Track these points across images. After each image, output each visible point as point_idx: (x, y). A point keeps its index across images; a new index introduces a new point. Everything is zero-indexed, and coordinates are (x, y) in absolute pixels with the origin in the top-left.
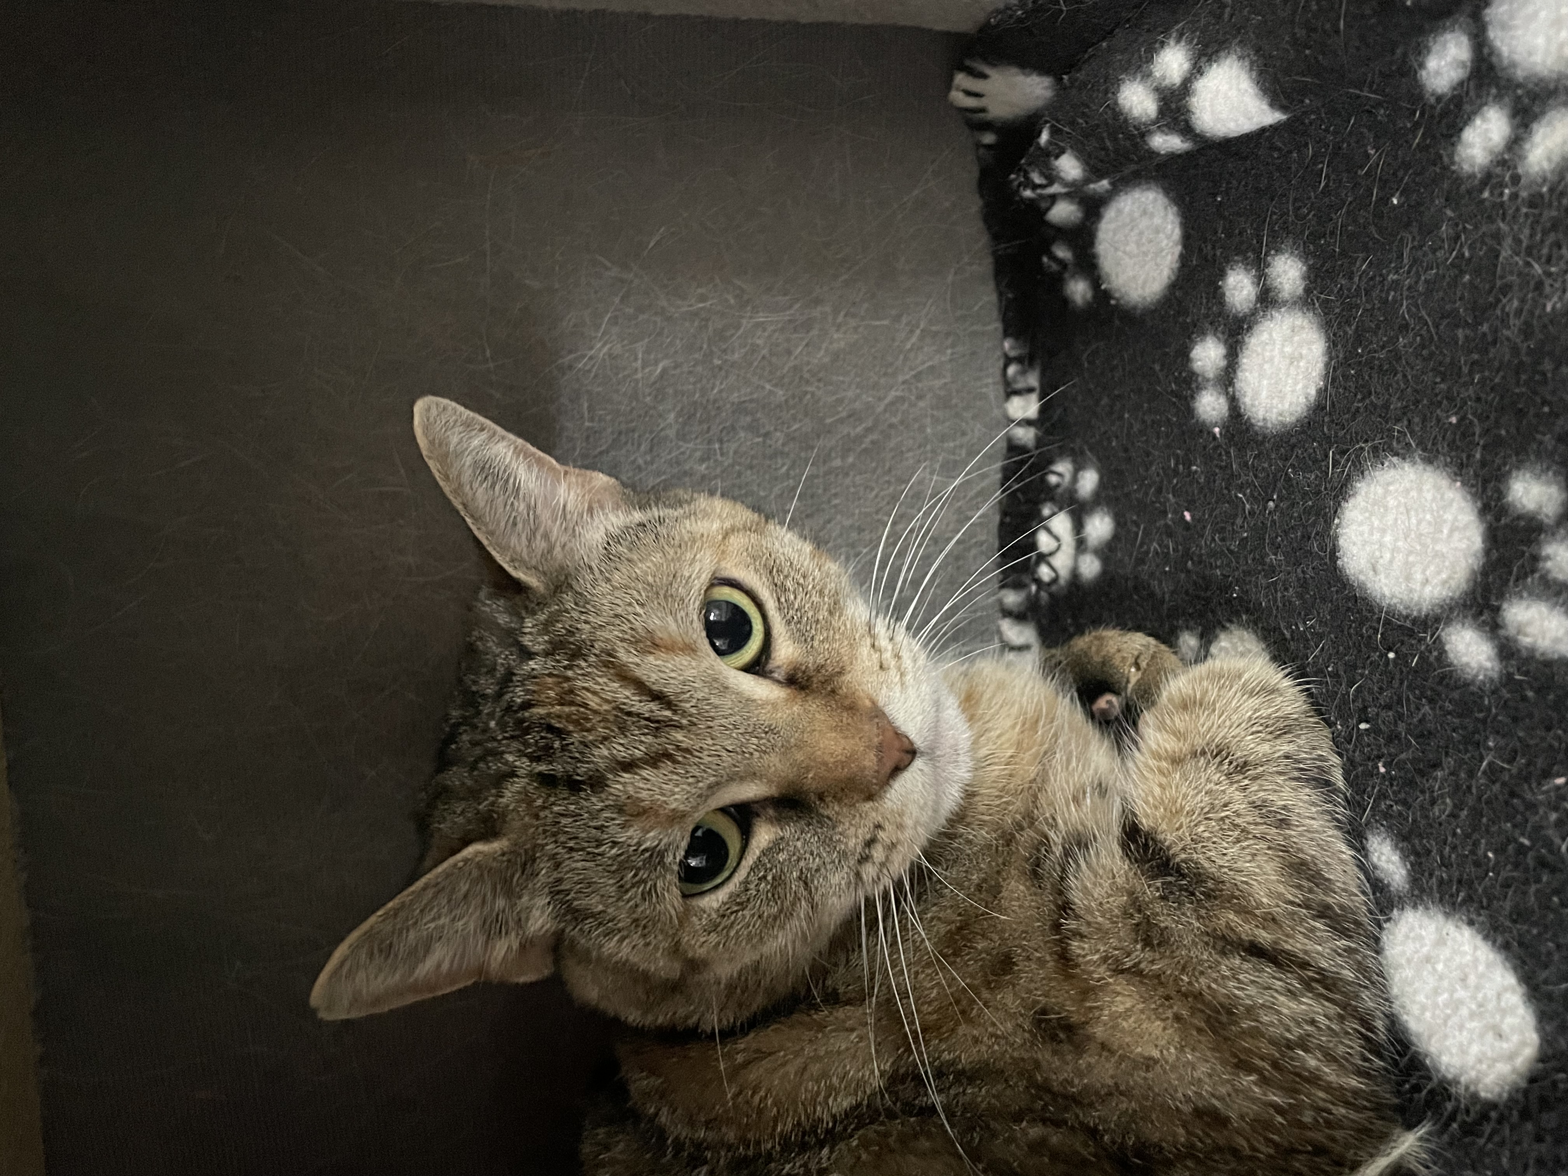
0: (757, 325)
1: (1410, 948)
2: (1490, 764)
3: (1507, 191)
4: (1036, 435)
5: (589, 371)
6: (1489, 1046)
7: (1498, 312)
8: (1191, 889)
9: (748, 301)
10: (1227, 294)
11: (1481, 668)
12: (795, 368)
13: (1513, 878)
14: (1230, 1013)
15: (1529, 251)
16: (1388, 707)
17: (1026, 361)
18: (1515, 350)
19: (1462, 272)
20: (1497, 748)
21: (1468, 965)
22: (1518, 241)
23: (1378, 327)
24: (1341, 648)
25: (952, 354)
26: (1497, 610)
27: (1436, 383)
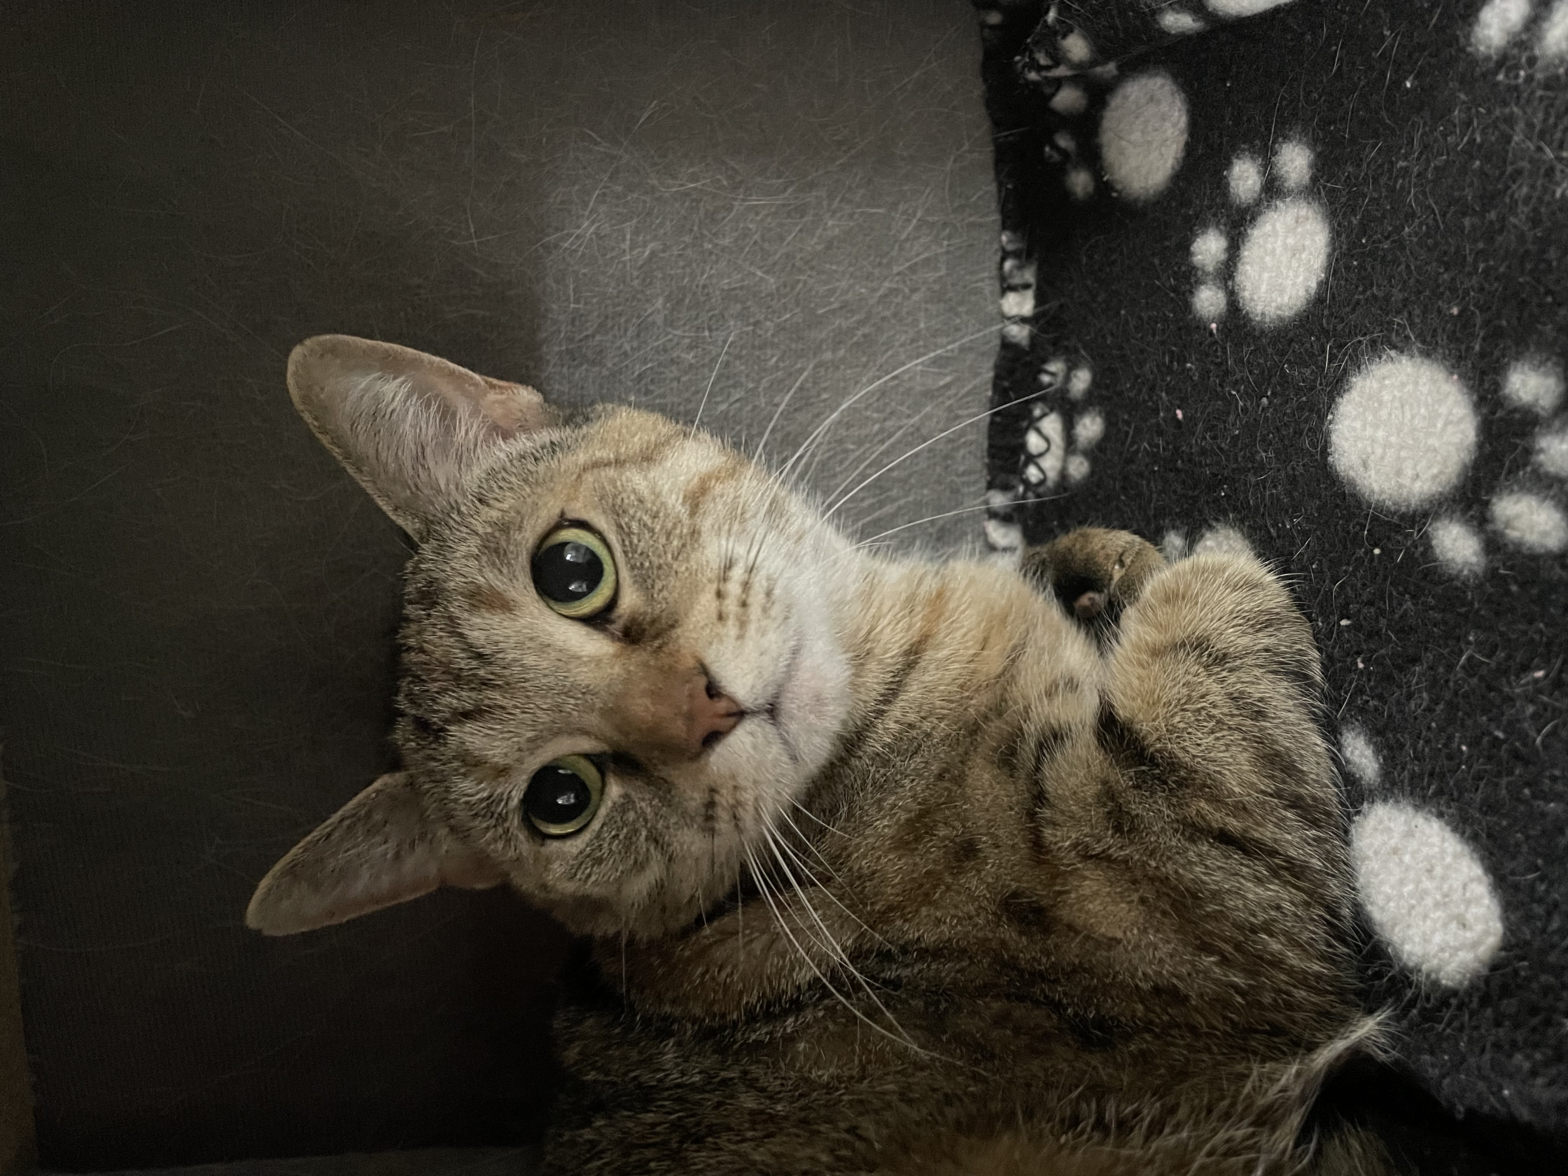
0: (750, 209)
1: (1378, 840)
2: (1470, 659)
3: (1522, 73)
4: (1031, 331)
5: (576, 251)
6: (1453, 935)
7: (1507, 200)
8: (1163, 778)
9: (741, 182)
10: (1232, 184)
11: (1466, 563)
12: (788, 256)
13: (1486, 771)
14: (1195, 897)
15: (1542, 135)
16: (1371, 603)
17: (1023, 256)
18: (1521, 237)
19: (1472, 158)
20: (1479, 643)
21: (1434, 857)
22: (1530, 125)
23: (1384, 216)
24: (1327, 545)
25: (948, 245)
26: (1487, 504)
27: (1440, 274)
